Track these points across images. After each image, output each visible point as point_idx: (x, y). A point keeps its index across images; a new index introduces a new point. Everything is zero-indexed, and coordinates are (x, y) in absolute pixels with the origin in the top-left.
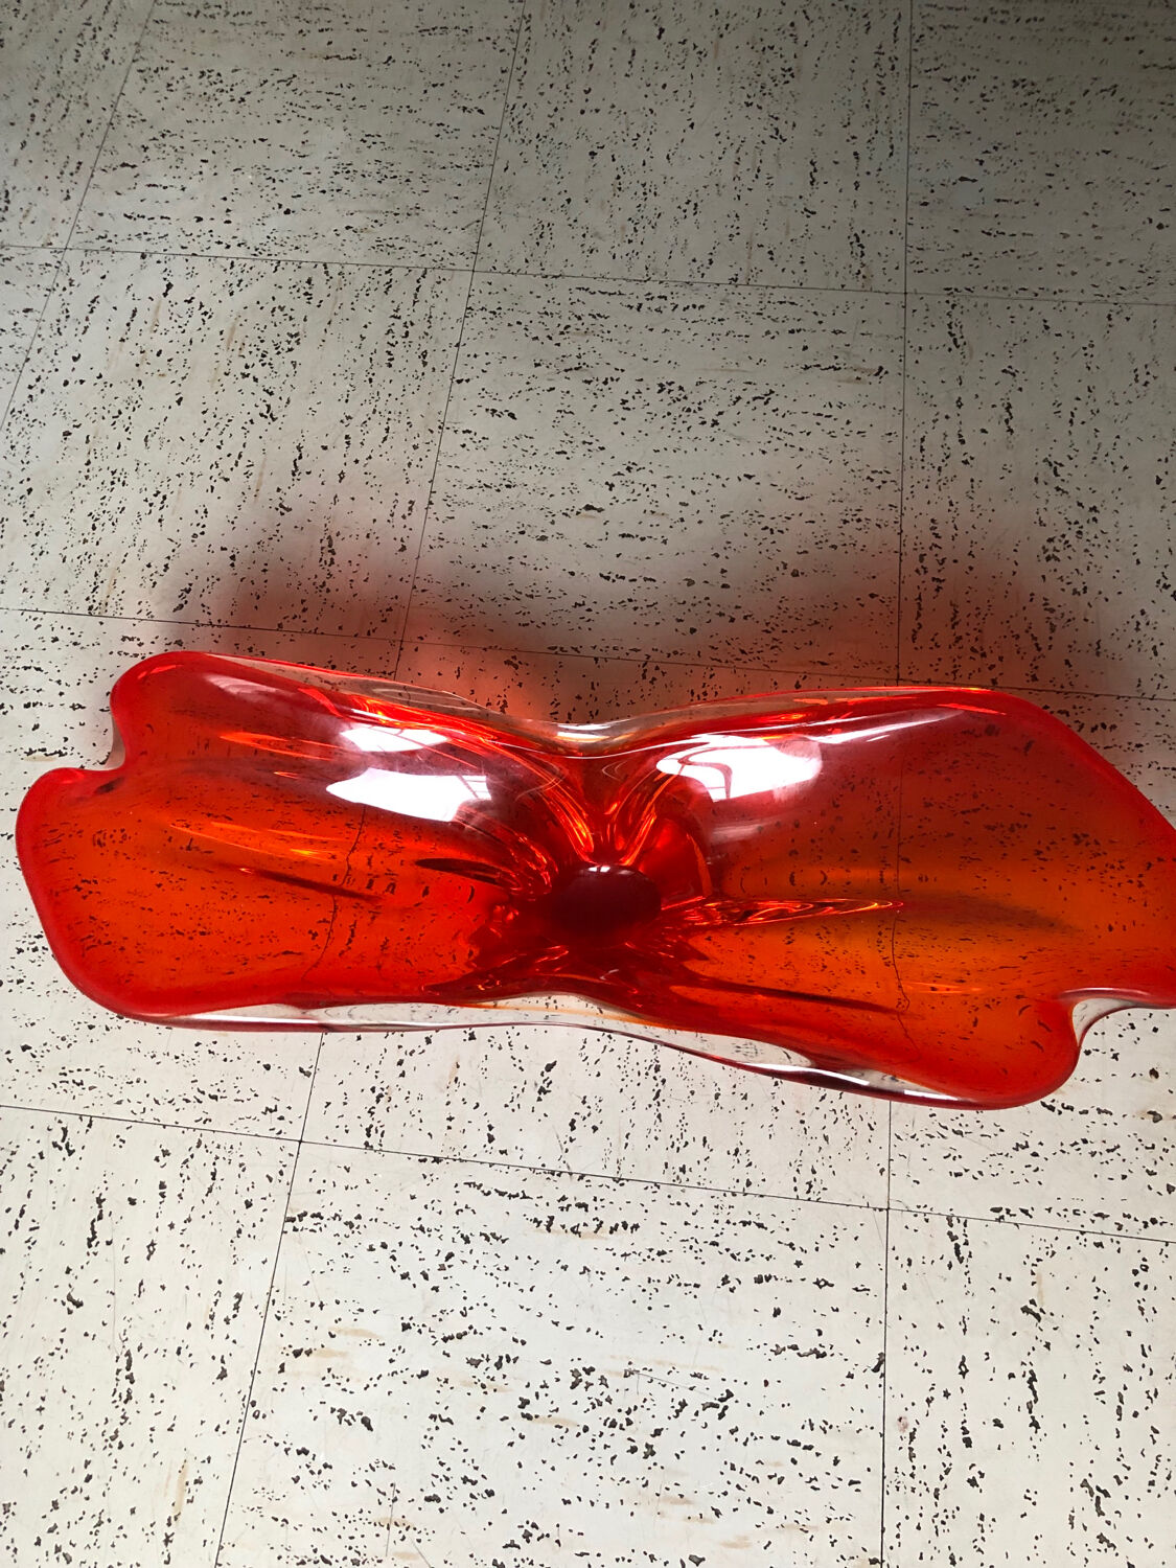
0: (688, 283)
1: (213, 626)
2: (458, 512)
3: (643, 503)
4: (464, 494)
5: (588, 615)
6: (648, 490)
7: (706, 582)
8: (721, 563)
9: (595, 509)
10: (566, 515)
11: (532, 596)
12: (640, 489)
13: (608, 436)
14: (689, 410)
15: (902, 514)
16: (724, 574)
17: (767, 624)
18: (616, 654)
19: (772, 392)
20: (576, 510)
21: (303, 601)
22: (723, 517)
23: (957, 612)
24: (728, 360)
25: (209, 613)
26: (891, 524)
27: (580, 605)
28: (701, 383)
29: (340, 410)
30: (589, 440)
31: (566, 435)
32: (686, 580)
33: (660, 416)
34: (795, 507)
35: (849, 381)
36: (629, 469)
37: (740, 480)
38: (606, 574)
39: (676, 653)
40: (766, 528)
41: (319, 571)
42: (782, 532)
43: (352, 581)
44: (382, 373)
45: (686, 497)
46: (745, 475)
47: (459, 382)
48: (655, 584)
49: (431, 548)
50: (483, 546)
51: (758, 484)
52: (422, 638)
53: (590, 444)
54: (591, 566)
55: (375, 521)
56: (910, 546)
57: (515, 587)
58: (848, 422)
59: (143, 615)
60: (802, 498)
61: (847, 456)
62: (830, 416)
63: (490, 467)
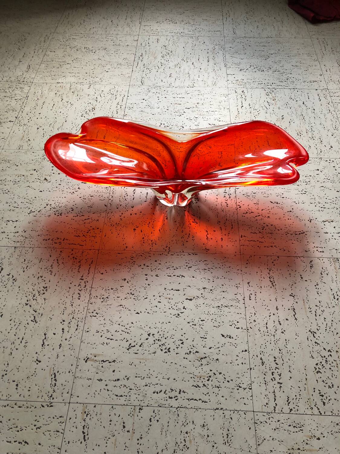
0: (160, 407)
1: (298, 256)
2: (234, 297)
3: (173, 302)
4: (233, 303)
5: (187, 264)
6: (172, 307)
7: (152, 276)
8: (147, 282)
9: (188, 299)
10: (198, 297)
11: (205, 269)
12: (174, 307)
13: (187, 328)
14: (159, 340)
15: (89, 301)
16: (146, 279)
17: (134, 264)
18: (178, 254)
19: (128, 349)
20: (195, 299)
21: (274, 265)
22: (147, 298)
23: (78, 270)
24: (144, 364)
25: (301, 260)
26: (93, 297)
27: (190, 267)
28: (154, 353)
29: (287, 336)
30: (194, 326)
31: (202, 328)
32: (158, 277)
33: (169, 337)
34: (123, 303)
35: (99, 355)
36: (179, 315)
37: (141, 312)
38: (183, 277)
39: (161, 255)
40: (133, 295)
41: (273, 275)
42: (128, 293)
43: (262, 272)
44: (277, 354)
45: (159, 305)
46: (139, 314)
47: (246, 351)
48: (167, 275)
49: (239, 284)
50: (223, 285)
51: (135, 311)
52: (235, 256)
53: (193, 325)
54: (187, 280)
55: (261, 292)
56: (88, 291)
57: (210, 272)
58: (101, 336)
59: (321, 259)
60: (120, 305)
61: (104, 322)
62: (108, 339)
63: (227, 314)
